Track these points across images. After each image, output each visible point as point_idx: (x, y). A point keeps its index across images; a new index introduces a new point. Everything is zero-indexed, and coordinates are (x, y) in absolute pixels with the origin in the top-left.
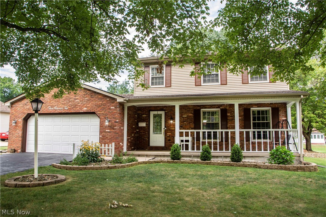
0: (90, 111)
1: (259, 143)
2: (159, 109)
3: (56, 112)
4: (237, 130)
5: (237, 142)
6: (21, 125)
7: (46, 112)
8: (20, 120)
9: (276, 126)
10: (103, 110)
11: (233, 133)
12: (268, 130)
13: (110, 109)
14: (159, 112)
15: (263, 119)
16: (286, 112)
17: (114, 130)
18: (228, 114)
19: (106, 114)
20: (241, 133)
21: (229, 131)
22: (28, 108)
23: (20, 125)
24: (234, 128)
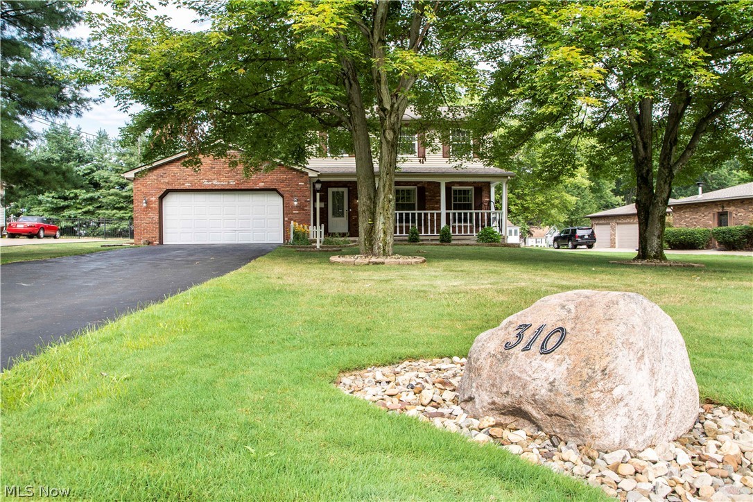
0: (268, 187)
1: (460, 227)
2: (341, 185)
3: (216, 188)
4: (443, 211)
5: (443, 224)
6: (156, 205)
7: (199, 188)
8: (153, 199)
9: (479, 207)
10: (288, 185)
11: (439, 215)
12: (468, 211)
13: (298, 185)
14: (341, 190)
15: (465, 200)
16: (490, 192)
17: (304, 212)
18: (427, 193)
19: (293, 192)
20: (448, 215)
21: (435, 212)
22: (167, 181)
23: (153, 205)
24: (439, 208)
